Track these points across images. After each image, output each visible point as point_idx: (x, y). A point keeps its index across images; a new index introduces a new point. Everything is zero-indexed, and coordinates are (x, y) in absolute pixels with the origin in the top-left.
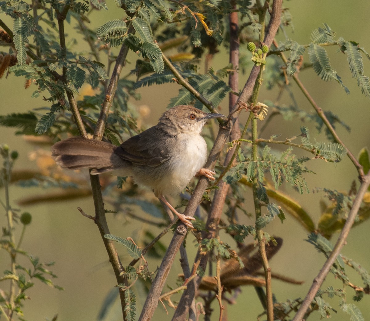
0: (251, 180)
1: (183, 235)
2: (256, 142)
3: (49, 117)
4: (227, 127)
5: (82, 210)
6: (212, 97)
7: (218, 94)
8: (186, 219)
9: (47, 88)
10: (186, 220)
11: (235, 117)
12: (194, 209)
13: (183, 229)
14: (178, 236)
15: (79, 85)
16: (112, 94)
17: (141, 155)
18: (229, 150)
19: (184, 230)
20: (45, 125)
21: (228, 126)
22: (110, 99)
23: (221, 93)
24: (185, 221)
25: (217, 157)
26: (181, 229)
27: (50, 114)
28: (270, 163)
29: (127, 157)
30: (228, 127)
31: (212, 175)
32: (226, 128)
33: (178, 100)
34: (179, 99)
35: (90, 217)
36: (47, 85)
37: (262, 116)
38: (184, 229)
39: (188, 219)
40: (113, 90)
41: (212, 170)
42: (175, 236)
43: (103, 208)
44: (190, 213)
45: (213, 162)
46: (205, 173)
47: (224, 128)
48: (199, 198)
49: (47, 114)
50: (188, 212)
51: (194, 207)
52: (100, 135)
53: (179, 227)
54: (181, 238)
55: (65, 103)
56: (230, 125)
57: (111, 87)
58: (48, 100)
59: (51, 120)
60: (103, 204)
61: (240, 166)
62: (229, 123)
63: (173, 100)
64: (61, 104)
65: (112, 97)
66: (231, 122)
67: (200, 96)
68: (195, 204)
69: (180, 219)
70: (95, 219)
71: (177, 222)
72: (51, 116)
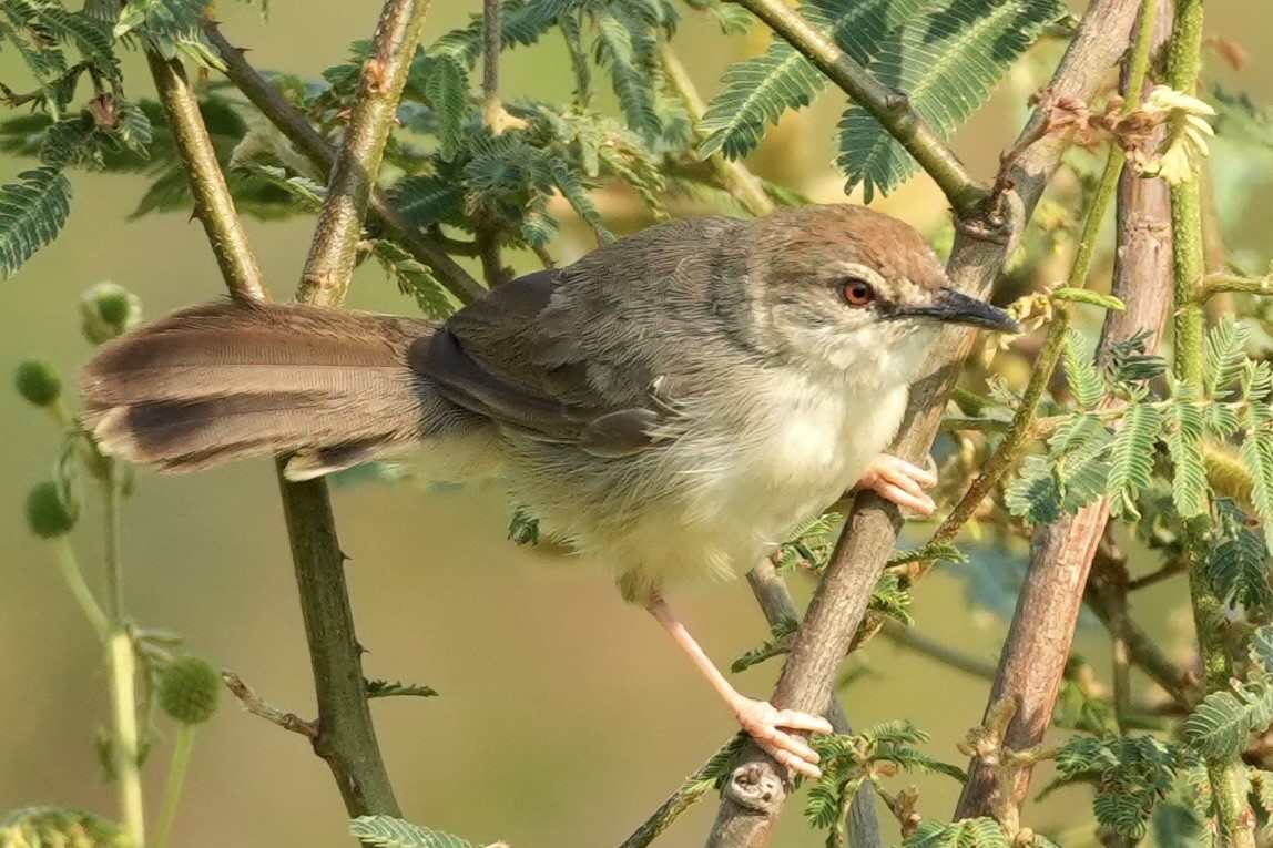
0: (1131, 506)
1: (762, 812)
2: (1192, 293)
3: (38, 194)
4: (989, 224)
5: (243, 687)
6: (950, 52)
7: (983, 37)
8: (779, 728)
9: (16, 40)
10: (781, 736)
11: (1038, 172)
12: (822, 674)
13: (764, 780)
14: (739, 821)
15: (176, 17)
16: (400, 58)
17: (551, 390)
18: (999, 349)
19: (766, 790)
20: (14, 239)
21: (997, 221)
22: (388, 83)
23: (1001, 32)
24: (772, 742)
25: (943, 388)
26: (750, 782)
27: (41, 177)
28: (1242, 411)
29: (478, 395)
30: (998, 227)
31: (915, 487)
32: (986, 232)
33: (762, 77)
34: (769, 69)
35: (291, 723)
36: (18, 24)
37: (1180, 161)
38: (770, 783)
39: (787, 730)
40: (404, 38)
41: (915, 458)
42: (724, 817)
43: (355, 674)
44: (799, 694)
45: (920, 414)
46: (875, 477)
47: (975, 229)
48: (849, 611)
49: (21, 176)
50: (790, 688)
51: (821, 661)
52: (333, 279)
53: (740, 771)
54: (756, 828)
55: (123, 116)
56: (1006, 212)
57: (394, 16)
58: (34, 101)
59: (47, 209)
60: (359, 650)
61: (1073, 431)
62: (999, 202)
63: (736, 77)
64: (99, 119)
65: (398, 71)
66: (1015, 199)
67: (842, 65)
68: (828, 645)
69: (747, 729)
70: (315, 732)
71: (735, 746)
72: (43, 187)
